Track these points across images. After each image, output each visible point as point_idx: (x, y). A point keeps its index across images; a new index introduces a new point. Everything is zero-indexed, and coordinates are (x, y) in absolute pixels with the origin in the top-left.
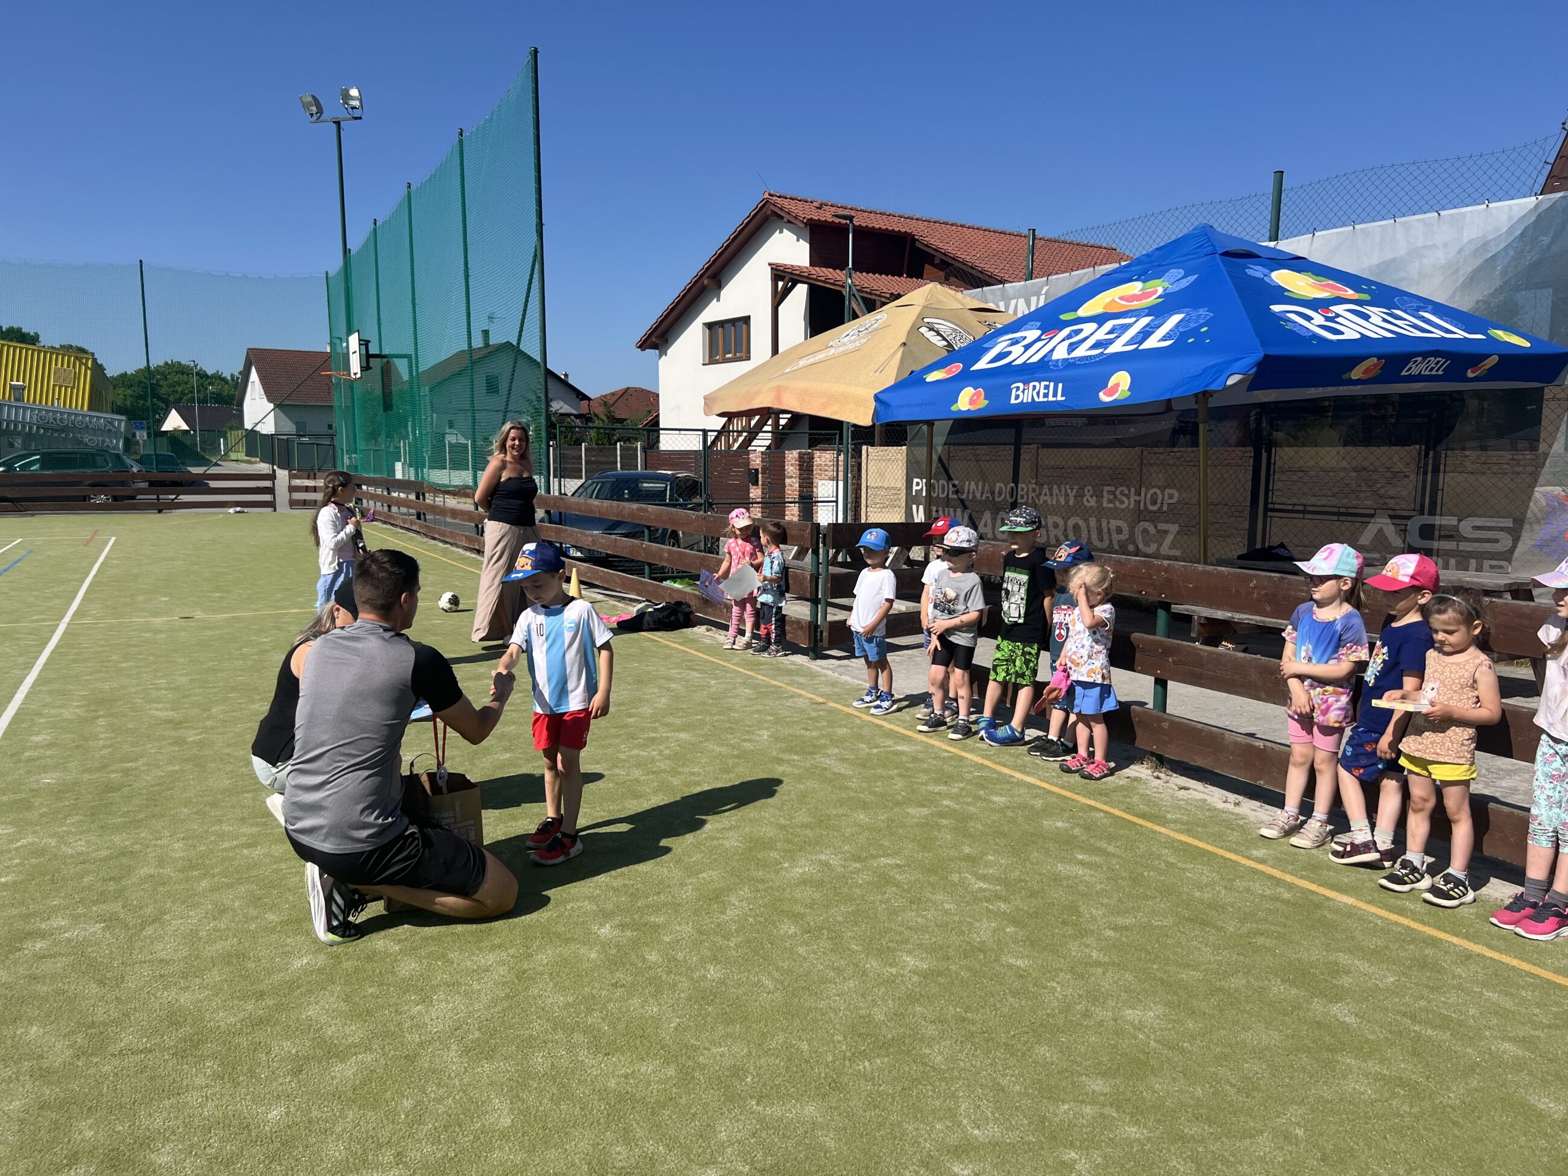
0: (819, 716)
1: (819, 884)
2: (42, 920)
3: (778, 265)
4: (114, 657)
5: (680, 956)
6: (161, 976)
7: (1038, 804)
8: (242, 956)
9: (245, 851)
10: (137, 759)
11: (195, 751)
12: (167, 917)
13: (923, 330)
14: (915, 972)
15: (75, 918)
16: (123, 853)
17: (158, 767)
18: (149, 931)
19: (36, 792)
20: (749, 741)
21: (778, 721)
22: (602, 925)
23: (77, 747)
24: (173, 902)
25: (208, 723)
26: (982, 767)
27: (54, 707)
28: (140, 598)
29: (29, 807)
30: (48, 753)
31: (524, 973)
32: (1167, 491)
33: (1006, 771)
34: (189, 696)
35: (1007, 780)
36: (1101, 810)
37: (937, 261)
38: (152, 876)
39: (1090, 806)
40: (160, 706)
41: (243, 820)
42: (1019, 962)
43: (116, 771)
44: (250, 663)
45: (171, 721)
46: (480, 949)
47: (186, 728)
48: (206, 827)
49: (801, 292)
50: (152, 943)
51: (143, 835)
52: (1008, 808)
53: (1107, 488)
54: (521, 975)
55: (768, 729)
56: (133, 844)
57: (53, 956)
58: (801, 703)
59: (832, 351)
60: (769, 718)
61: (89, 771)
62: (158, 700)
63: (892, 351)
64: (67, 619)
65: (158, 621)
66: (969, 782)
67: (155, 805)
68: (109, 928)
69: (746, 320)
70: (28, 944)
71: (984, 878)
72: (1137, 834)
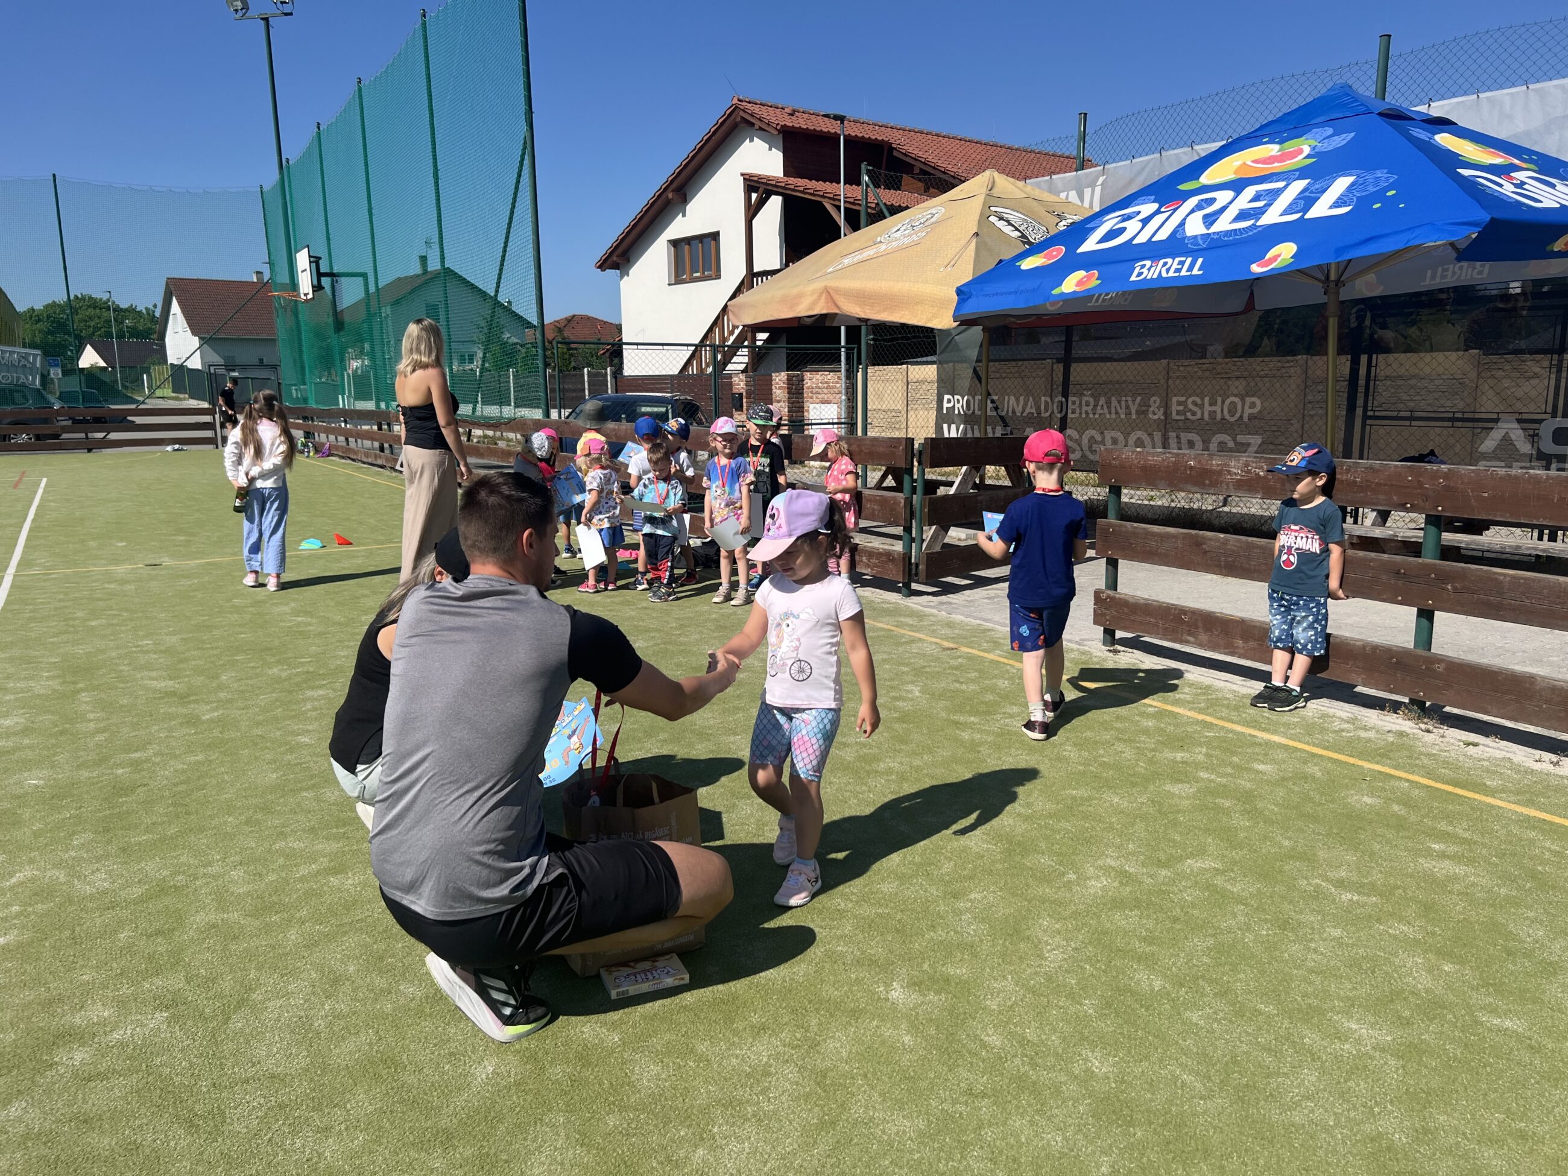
0: (961, 665)
1: (1137, 904)
2: (74, 1010)
3: (751, 176)
4: (79, 614)
5: (1031, 1034)
6: (280, 1106)
7: (1315, 770)
8: (391, 1062)
9: (334, 881)
10: (144, 748)
11: (216, 733)
12: (256, 996)
13: (993, 219)
14: (1383, 1050)
15: (121, 1004)
16: (163, 890)
17: (176, 757)
18: (237, 1022)
19: (21, 799)
20: (904, 699)
21: (918, 672)
22: (888, 986)
23: (62, 733)
24: (258, 969)
25: (222, 695)
26: (1209, 726)
27: (19, 679)
28: (92, 544)
29: (17, 823)
30: (26, 741)
31: (825, 1077)
32: (1248, 400)
33: (1239, 728)
34: (186, 660)
35: (1254, 743)
36: (1400, 779)
37: (916, 171)
38: (214, 926)
39: (1380, 772)
40: (154, 674)
41: (312, 830)
42: (1508, 1024)
43: (120, 765)
44: (248, 617)
45: (174, 694)
46: (736, 1032)
47: (196, 702)
48: (267, 845)
49: (775, 204)
50: (248, 1042)
51: (183, 859)
52: (1283, 779)
53: (1175, 399)
54: (821, 1077)
55: (913, 682)
56: (173, 874)
57: (103, 1076)
58: (929, 649)
59: (883, 247)
60: (905, 669)
61: (83, 765)
62: (148, 667)
63: (963, 242)
64: (12, 570)
65: (121, 569)
66: (1208, 743)
67: (188, 813)
68: (174, 1019)
69: (715, 236)
70: (61, 1056)
71: (1340, 884)
72: (1472, 809)
